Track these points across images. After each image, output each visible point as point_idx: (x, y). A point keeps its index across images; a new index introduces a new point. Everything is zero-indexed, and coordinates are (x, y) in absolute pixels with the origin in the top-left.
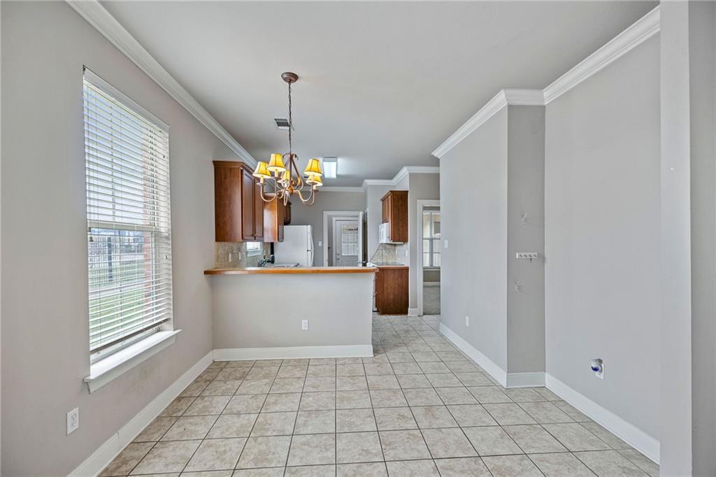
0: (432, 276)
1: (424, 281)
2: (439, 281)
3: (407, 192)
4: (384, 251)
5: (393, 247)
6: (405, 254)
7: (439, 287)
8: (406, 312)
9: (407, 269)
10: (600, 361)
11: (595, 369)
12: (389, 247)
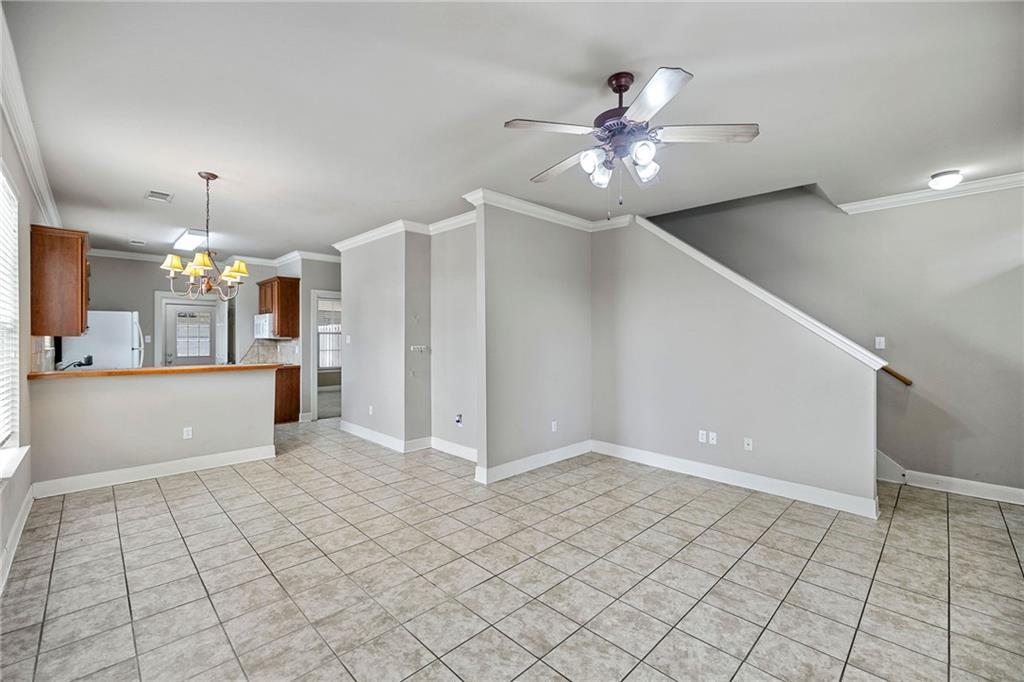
0: (330, 379)
1: (319, 385)
2: (340, 384)
3: (299, 279)
4: (260, 348)
5: (274, 343)
6: (294, 352)
7: (340, 391)
8: (296, 419)
9: (298, 368)
10: (461, 416)
11: (458, 421)
12: (267, 343)
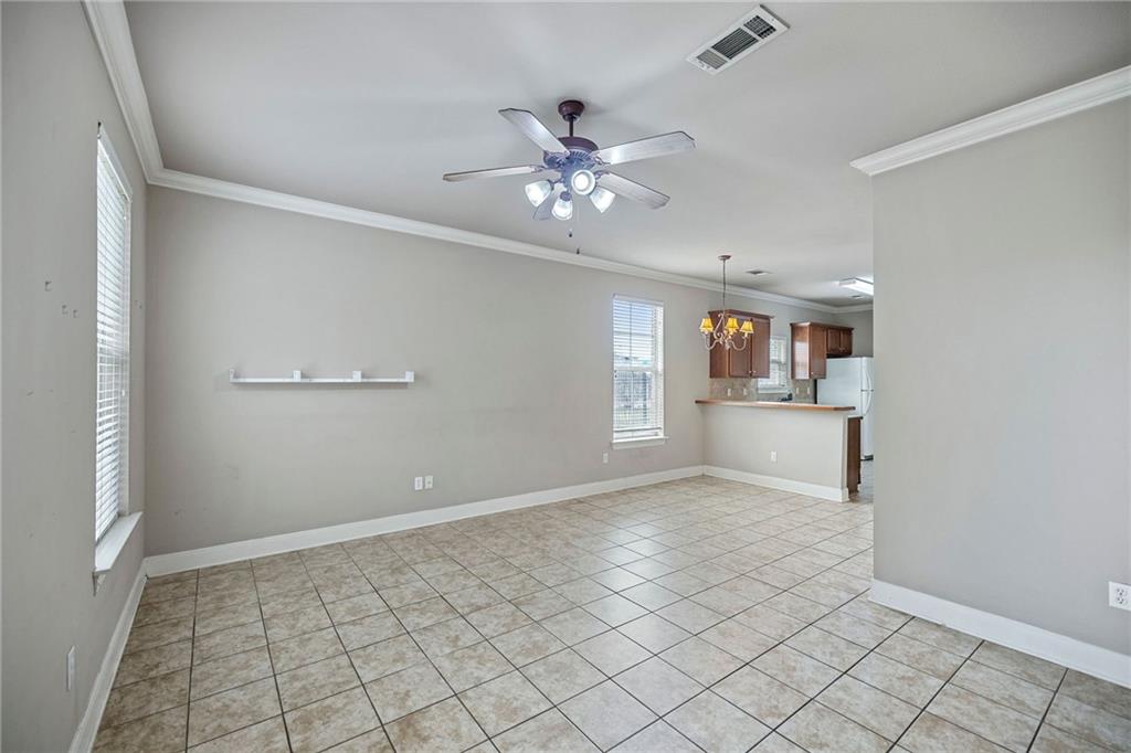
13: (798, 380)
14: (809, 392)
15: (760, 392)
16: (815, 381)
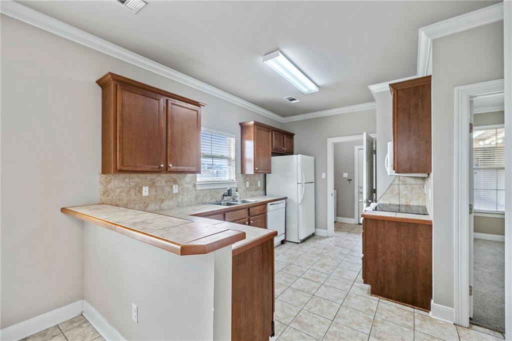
13: (247, 175)
14: (259, 185)
15: (198, 188)
16: (265, 175)
